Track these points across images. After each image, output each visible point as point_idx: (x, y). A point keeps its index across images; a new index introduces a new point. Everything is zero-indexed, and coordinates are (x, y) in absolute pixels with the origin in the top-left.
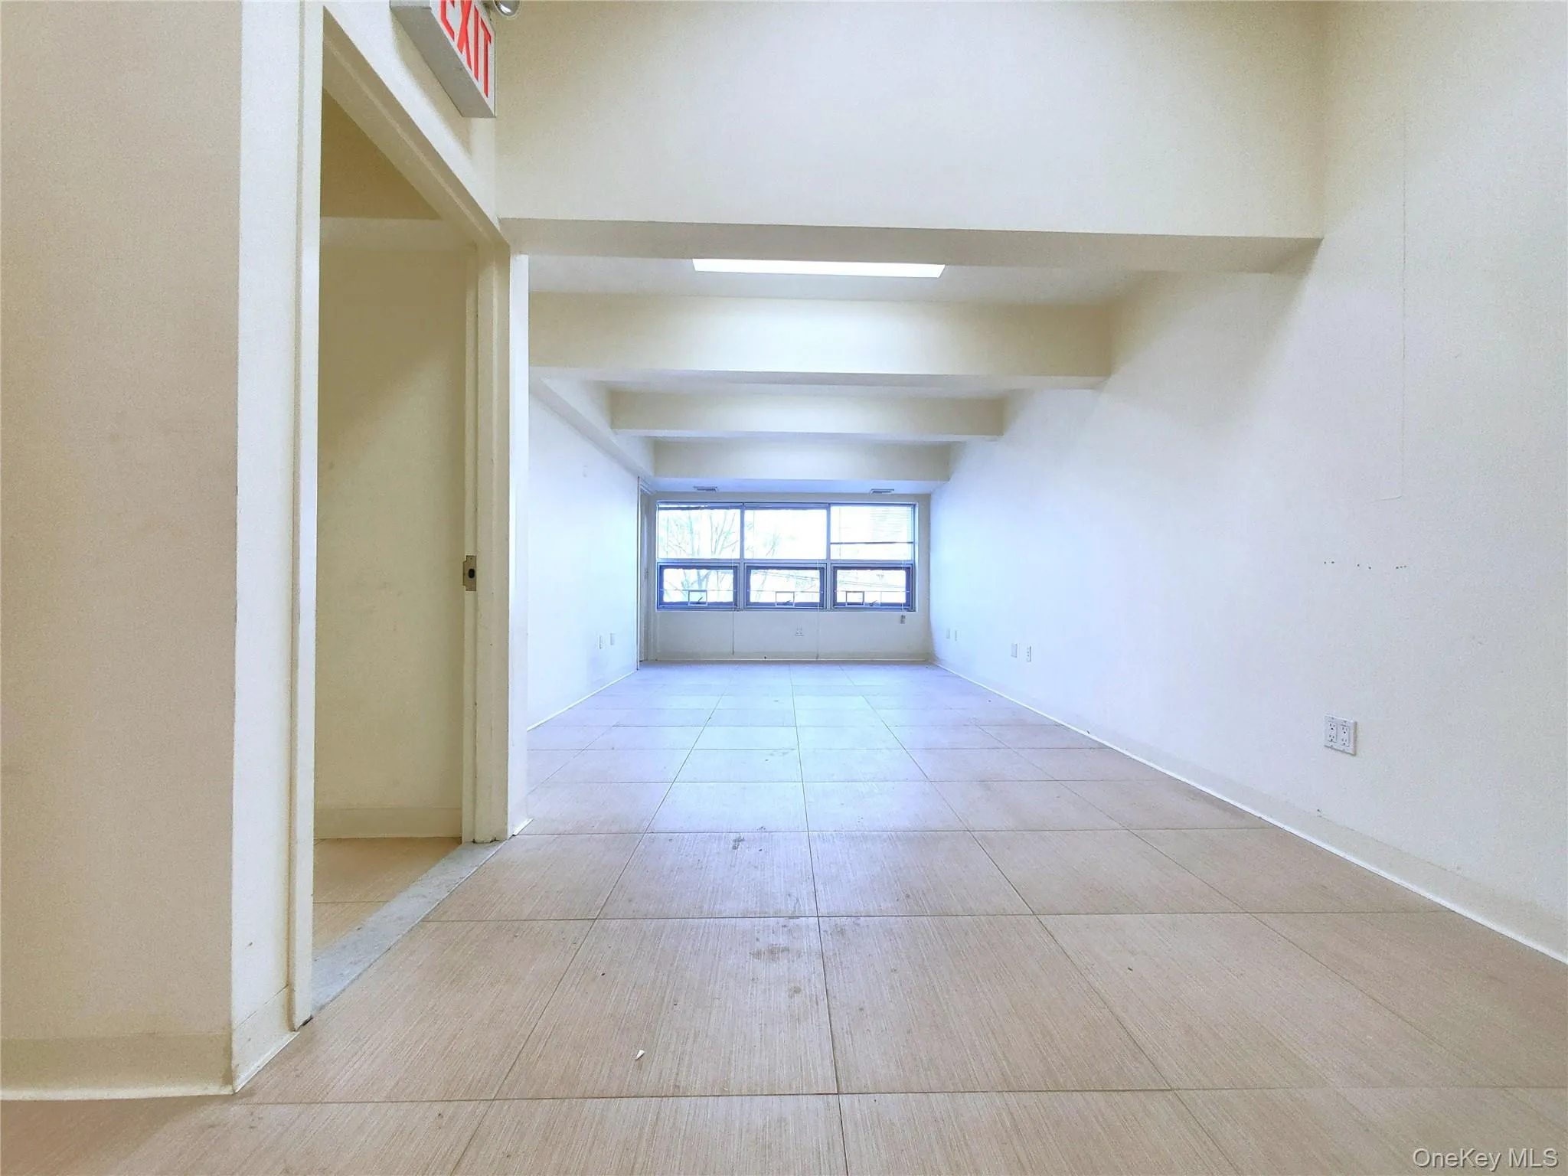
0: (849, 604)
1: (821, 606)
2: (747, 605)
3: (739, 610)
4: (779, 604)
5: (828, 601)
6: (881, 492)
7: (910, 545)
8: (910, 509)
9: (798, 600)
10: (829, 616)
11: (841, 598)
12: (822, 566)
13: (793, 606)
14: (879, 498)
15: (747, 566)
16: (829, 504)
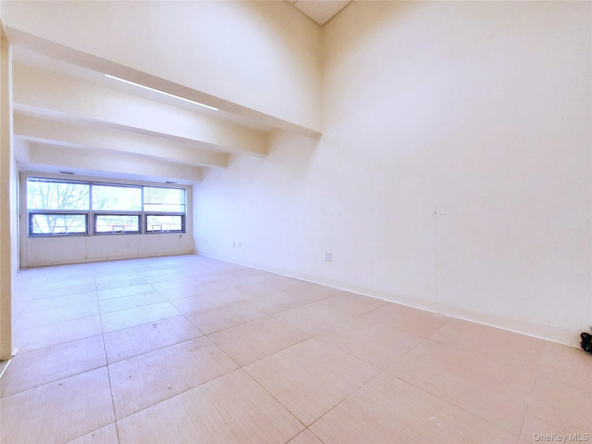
0: (154, 231)
1: (140, 232)
2: (94, 233)
3: (89, 236)
4: (115, 232)
5: (143, 229)
6: (170, 183)
7: (183, 206)
8: (182, 191)
9: (126, 230)
10: (143, 236)
11: (149, 228)
12: (139, 214)
13: (124, 233)
14: (169, 185)
15: (95, 214)
16: (143, 186)
